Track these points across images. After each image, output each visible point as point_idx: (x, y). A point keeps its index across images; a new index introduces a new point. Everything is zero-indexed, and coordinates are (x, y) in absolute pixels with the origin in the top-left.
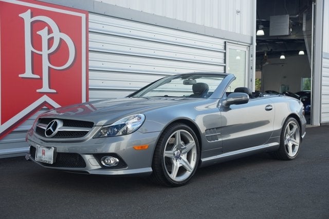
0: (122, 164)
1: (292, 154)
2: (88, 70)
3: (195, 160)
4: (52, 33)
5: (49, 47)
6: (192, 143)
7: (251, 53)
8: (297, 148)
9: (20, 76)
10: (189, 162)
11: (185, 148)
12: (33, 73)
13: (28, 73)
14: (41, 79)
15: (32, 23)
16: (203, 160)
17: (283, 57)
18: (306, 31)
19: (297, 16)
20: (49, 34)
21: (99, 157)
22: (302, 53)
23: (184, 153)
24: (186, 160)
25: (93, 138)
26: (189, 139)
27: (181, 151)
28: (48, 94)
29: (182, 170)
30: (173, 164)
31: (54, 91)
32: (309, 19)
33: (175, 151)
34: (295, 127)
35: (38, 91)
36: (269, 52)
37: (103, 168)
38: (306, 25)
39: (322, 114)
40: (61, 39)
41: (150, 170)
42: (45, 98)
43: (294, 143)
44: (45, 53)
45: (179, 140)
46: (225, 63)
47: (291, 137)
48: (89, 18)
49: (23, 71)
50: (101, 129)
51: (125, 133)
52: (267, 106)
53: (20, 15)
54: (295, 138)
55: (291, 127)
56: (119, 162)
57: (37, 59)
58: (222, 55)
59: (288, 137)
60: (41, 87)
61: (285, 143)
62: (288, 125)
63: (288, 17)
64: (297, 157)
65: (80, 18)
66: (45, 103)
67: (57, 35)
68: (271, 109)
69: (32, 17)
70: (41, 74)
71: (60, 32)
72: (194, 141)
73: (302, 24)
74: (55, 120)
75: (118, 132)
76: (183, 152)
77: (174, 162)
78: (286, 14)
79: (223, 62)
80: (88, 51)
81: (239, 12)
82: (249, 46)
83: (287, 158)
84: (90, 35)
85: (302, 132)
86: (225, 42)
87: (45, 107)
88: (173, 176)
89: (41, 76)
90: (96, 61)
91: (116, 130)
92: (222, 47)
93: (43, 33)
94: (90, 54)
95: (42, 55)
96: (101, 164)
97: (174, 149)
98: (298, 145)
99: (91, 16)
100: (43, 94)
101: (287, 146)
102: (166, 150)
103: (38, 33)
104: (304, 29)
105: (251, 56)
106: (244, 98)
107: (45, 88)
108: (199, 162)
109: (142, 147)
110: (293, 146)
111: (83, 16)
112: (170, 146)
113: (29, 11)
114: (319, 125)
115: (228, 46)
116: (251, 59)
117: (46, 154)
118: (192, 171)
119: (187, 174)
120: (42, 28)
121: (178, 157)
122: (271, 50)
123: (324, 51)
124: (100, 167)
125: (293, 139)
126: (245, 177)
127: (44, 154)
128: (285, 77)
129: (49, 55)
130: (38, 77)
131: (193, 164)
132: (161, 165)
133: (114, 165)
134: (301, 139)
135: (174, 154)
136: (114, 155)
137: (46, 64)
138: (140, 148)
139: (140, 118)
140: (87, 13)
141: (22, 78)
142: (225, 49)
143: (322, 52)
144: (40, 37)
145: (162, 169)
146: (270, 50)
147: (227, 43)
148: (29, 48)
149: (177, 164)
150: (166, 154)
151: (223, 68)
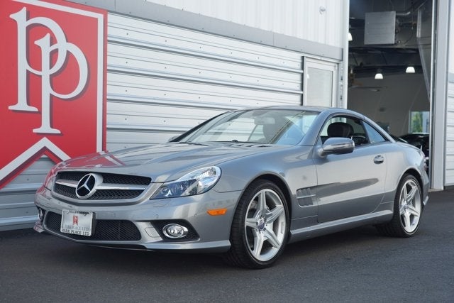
0: (192, 235)
1: (410, 228)
2: (105, 100)
3: (284, 232)
4: (56, 42)
5: (52, 65)
6: (280, 207)
7: (341, 75)
8: (416, 220)
9: (11, 108)
10: (276, 234)
11: (271, 215)
12: (29, 104)
13: (22, 105)
14: (40, 113)
15: (29, 28)
16: (294, 232)
17: (379, 76)
18: (422, 38)
19: (409, 13)
20: (51, 44)
21: (160, 225)
22: (410, 70)
23: (269, 222)
24: (272, 232)
25: (150, 199)
26: (276, 202)
27: (265, 220)
28: (49, 136)
29: (267, 246)
30: (256, 236)
31: (58, 131)
32: (426, 18)
33: (258, 219)
34: (415, 188)
35: (35, 131)
36: (357, 67)
37: (166, 240)
38: (422, 28)
39: (447, 172)
40: (69, 53)
41: (227, 243)
42: (45, 142)
43: (413, 213)
44: (46, 73)
45: (263, 204)
46: (302, 89)
47: (408, 203)
48: (109, 20)
49: (15, 102)
50: (162, 187)
51: (194, 192)
52: (376, 158)
53: (12, 16)
54: (414, 206)
55: (409, 188)
56: (189, 232)
57: (34, 83)
58: (298, 77)
59: (404, 204)
60: (39, 125)
61: (401, 213)
62: (404, 186)
63: (393, 14)
64: (416, 232)
65: (96, 20)
66: (45, 150)
67: (64, 46)
68: (381, 162)
69: (28, 19)
70: (39, 105)
71: (67, 41)
72: (282, 205)
73: (415, 26)
74: (91, 174)
75: (184, 191)
76: (267, 220)
77: (257, 233)
78: (391, 10)
79: (299, 88)
80: (105, 71)
81: (323, 10)
82: (338, 64)
83: (402, 234)
84: (110, 46)
85: (424, 196)
86: (303, 58)
87: (44, 156)
88: (256, 253)
89: (40, 108)
90: (117, 86)
91: (182, 188)
92: (298, 66)
93: (44, 43)
94: (109, 75)
95: (41, 76)
96: (162, 235)
97: (257, 216)
98: (419, 215)
99: (111, 17)
100: (41, 135)
101: (403, 217)
102: (248, 217)
103: (36, 43)
104: (419, 34)
105: (340, 79)
106: (346, 146)
107: (45, 127)
108: (288, 235)
109: (218, 212)
110: (412, 216)
111: (100, 17)
112: (253, 212)
113: (24, 10)
114: (443, 189)
115: (307, 64)
116: (341, 83)
117: (79, 222)
118: (279, 247)
119: (274, 252)
120: (41, 36)
121: (261, 228)
122: (361, 64)
123: (450, 71)
124: (161, 239)
125: (411, 207)
126: (349, 257)
127: (76, 221)
128: (382, 110)
129: (52, 76)
130: (34, 109)
131: (280, 238)
132: (242, 238)
133: (181, 236)
134: (422, 206)
135: (257, 223)
136: (181, 222)
137: (47, 91)
138: (216, 214)
139: (215, 173)
140: (105, 12)
141: (14, 111)
142: (303, 68)
143: (447, 72)
144: (39, 49)
145: (243, 243)
146: (359, 64)
147: (305, 59)
148: (23, 66)
149: (261, 238)
150: (248, 222)
151: (298, 98)
